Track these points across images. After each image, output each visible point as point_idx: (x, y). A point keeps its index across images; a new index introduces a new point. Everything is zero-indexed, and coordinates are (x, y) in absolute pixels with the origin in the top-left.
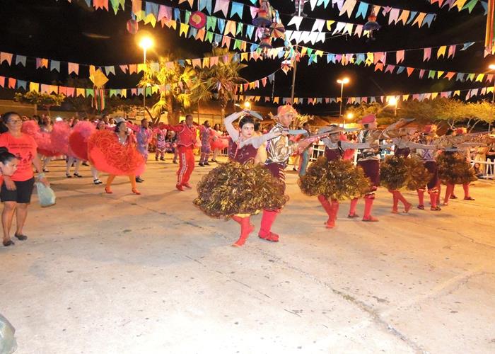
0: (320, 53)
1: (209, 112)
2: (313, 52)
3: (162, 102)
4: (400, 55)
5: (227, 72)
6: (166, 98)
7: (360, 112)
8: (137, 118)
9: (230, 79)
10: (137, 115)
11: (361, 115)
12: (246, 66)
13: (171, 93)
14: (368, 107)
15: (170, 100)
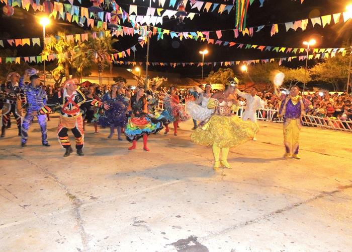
0: (166, 31)
1: (106, 76)
2: (162, 31)
3: (60, 68)
4: (219, 34)
5: (103, 45)
6: (64, 64)
7: (218, 76)
8: (46, 80)
9: (105, 50)
10: (47, 78)
11: (219, 77)
12: (118, 40)
13: (66, 60)
14: (224, 71)
15: (67, 66)
